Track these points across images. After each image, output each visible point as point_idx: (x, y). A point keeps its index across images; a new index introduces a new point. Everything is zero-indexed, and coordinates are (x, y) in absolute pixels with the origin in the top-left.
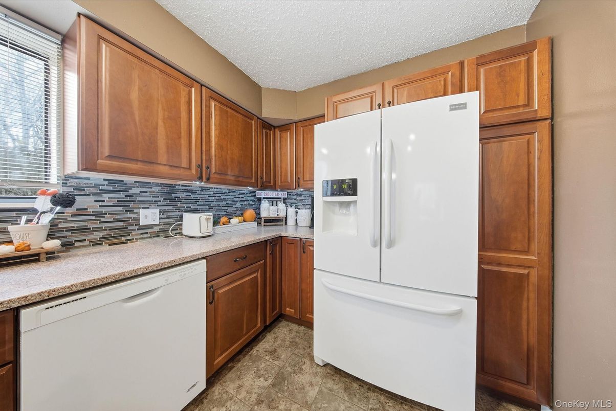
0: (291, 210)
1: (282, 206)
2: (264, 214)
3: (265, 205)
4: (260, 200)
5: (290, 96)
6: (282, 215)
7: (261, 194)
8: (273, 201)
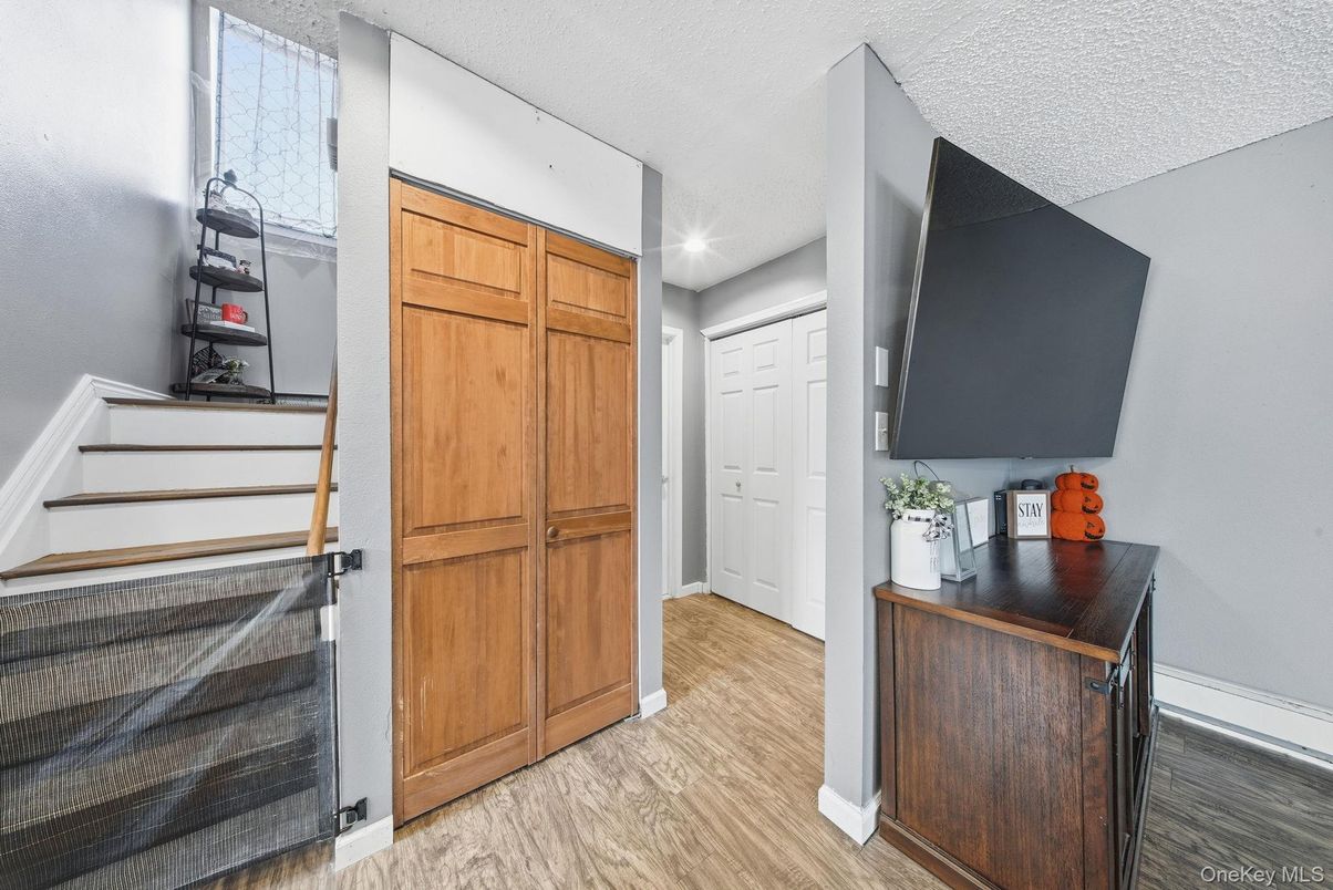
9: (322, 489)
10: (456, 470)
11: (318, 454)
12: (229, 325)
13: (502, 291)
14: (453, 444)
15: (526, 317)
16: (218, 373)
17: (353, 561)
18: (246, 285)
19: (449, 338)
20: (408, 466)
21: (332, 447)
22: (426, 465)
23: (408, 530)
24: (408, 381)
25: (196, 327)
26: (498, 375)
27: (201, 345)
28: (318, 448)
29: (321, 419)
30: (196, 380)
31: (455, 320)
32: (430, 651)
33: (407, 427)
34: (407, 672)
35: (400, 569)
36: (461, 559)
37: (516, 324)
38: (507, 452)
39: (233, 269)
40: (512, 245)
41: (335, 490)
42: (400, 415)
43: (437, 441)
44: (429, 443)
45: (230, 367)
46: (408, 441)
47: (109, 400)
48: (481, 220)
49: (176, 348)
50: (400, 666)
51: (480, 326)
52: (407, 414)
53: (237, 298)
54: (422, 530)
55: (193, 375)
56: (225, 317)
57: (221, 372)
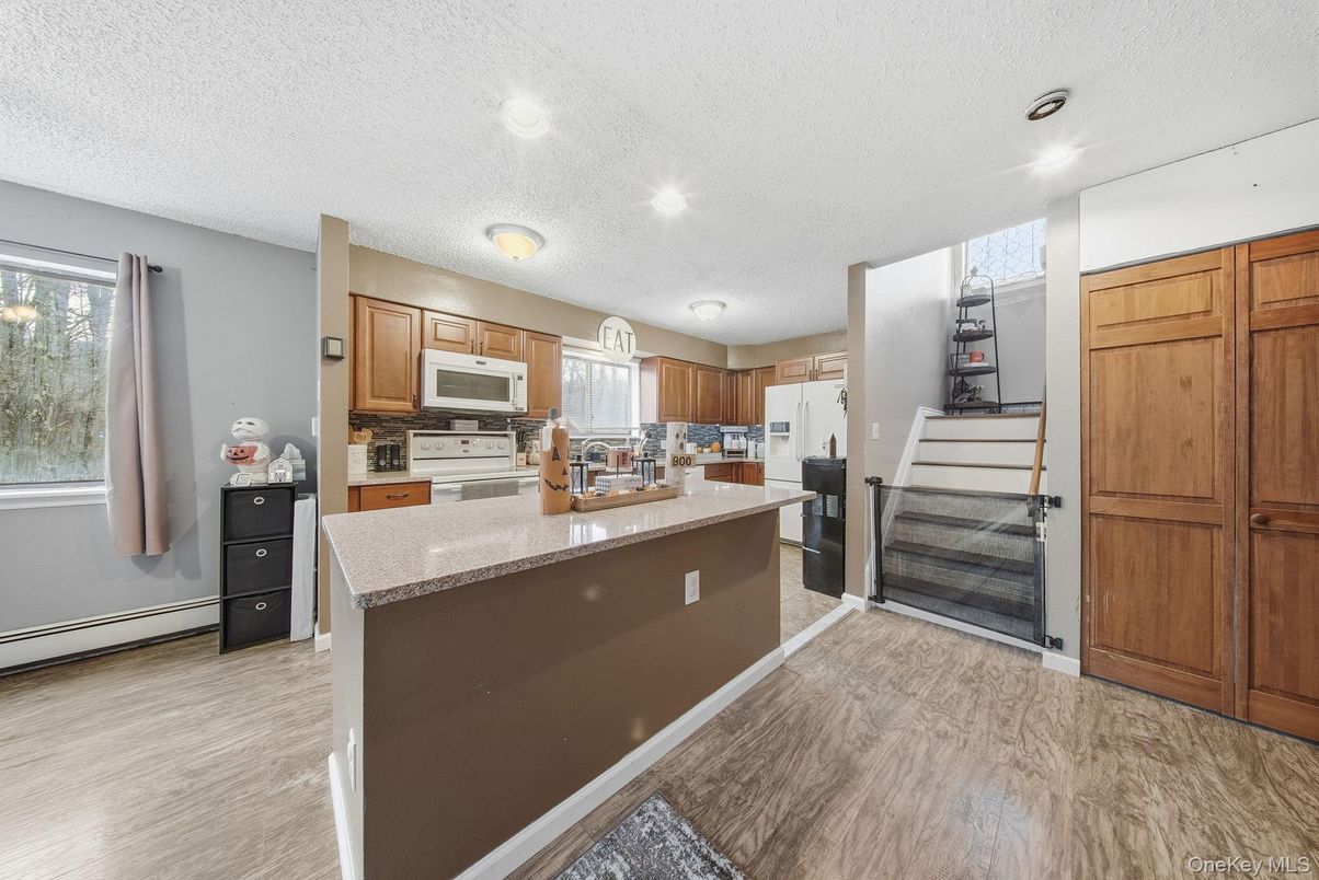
0: (752, 444)
1: (743, 439)
2: (727, 446)
3: (727, 438)
4: (723, 434)
5: (749, 349)
6: (744, 447)
7: (724, 429)
8: (735, 436)
9: (1036, 468)
10: (1135, 456)
11: (1034, 445)
12: (974, 365)
13: (1188, 316)
14: (1133, 438)
15: (1221, 329)
16: (967, 395)
17: (1056, 502)
18: (983, 335)
19: (1130, 364)
20: (1094, 451)
21: (1042, 441)
22: (1109, 451)
23: (1094, 492)
24: (1094, 398)
25: (957, 370)
26: (1182, 383)
27: (959, 379)
28: (1035, 441)
29: (1037, 421)
30: (956, 401)
31: (1134, 351)
32: (1112, 576)
33: (1093, 426)
34: (1093, 581)
35: (1087, 516)
36: (1141, 519)
37: (1205, 338)
38: (1194, 444)
39: (976, 329)
40: (1201, 274)
41: (1045, 469)
42: (1088, 418)
43: (1118, 435)
44: (1112, 436)
45: (975, 389)
46: (1094, 436)
47: (927, 418)
48: (1163, 270)
49: (946, 384)
50: (1087, 577)
51: (1162, 350)
52: (1093, 418)
53: (977, 346)
54: (1105, 493)
55: (954, 398)
56: (971, 361)
57: (969, 395)
